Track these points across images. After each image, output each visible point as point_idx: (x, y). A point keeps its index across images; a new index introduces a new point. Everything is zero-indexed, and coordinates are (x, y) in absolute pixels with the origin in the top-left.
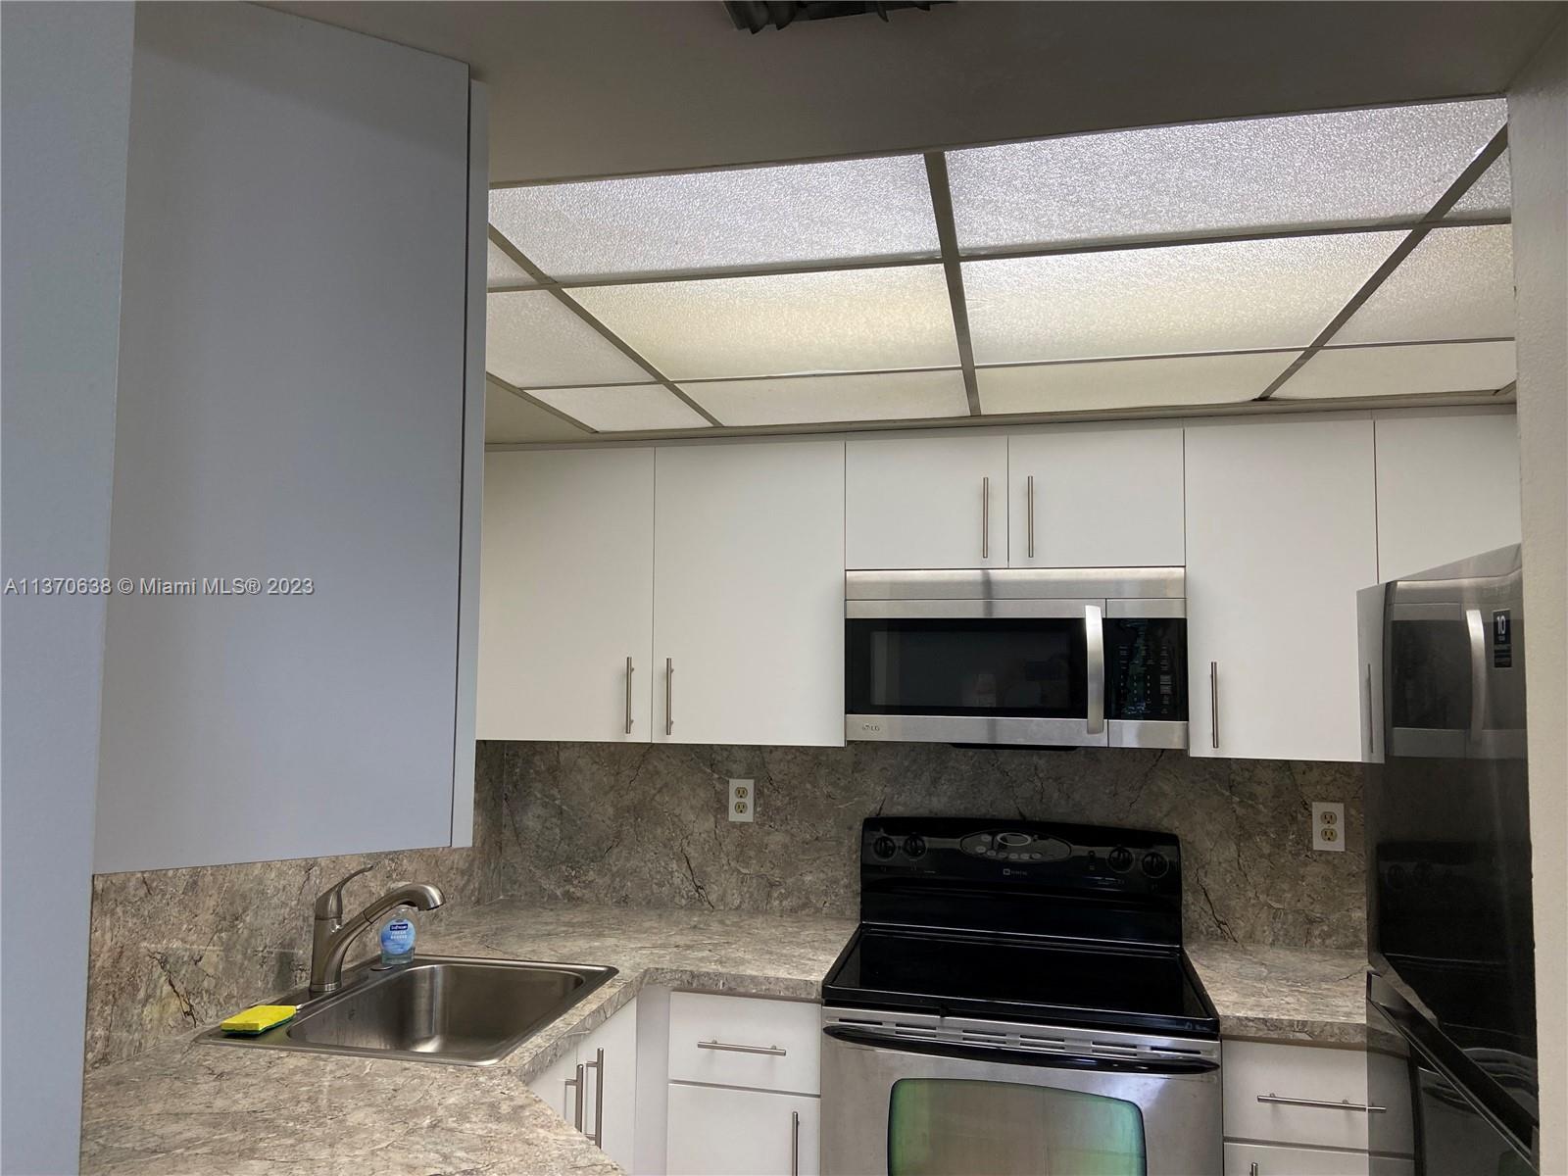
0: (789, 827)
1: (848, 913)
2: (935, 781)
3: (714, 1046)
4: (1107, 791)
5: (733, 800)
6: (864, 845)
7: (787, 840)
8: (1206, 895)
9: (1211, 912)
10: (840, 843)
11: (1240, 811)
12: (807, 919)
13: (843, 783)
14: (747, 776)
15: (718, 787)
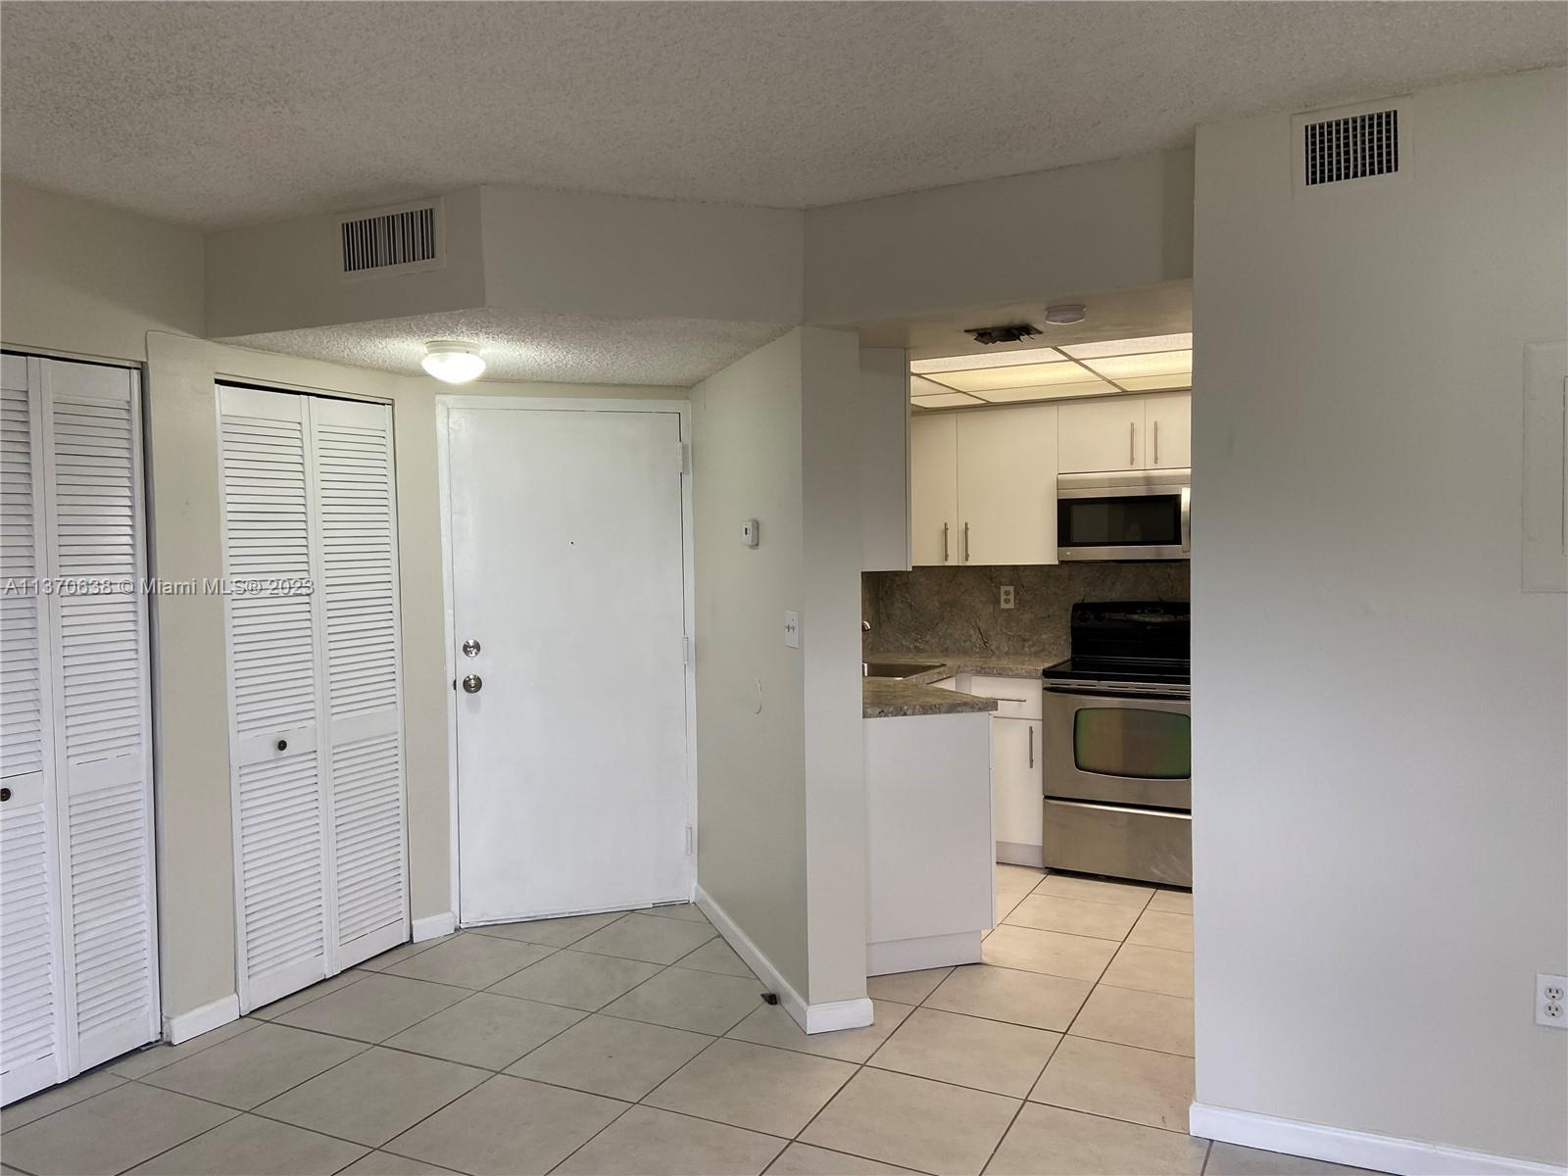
0: (1033, 610)
1: (1066, 653)
5: (1003, 597)
6: (1073, 617)
7: (1032, 617)
10: (1060, 617)
13: (1062, 586)
14: (1010, 584)
15: (995, 591)
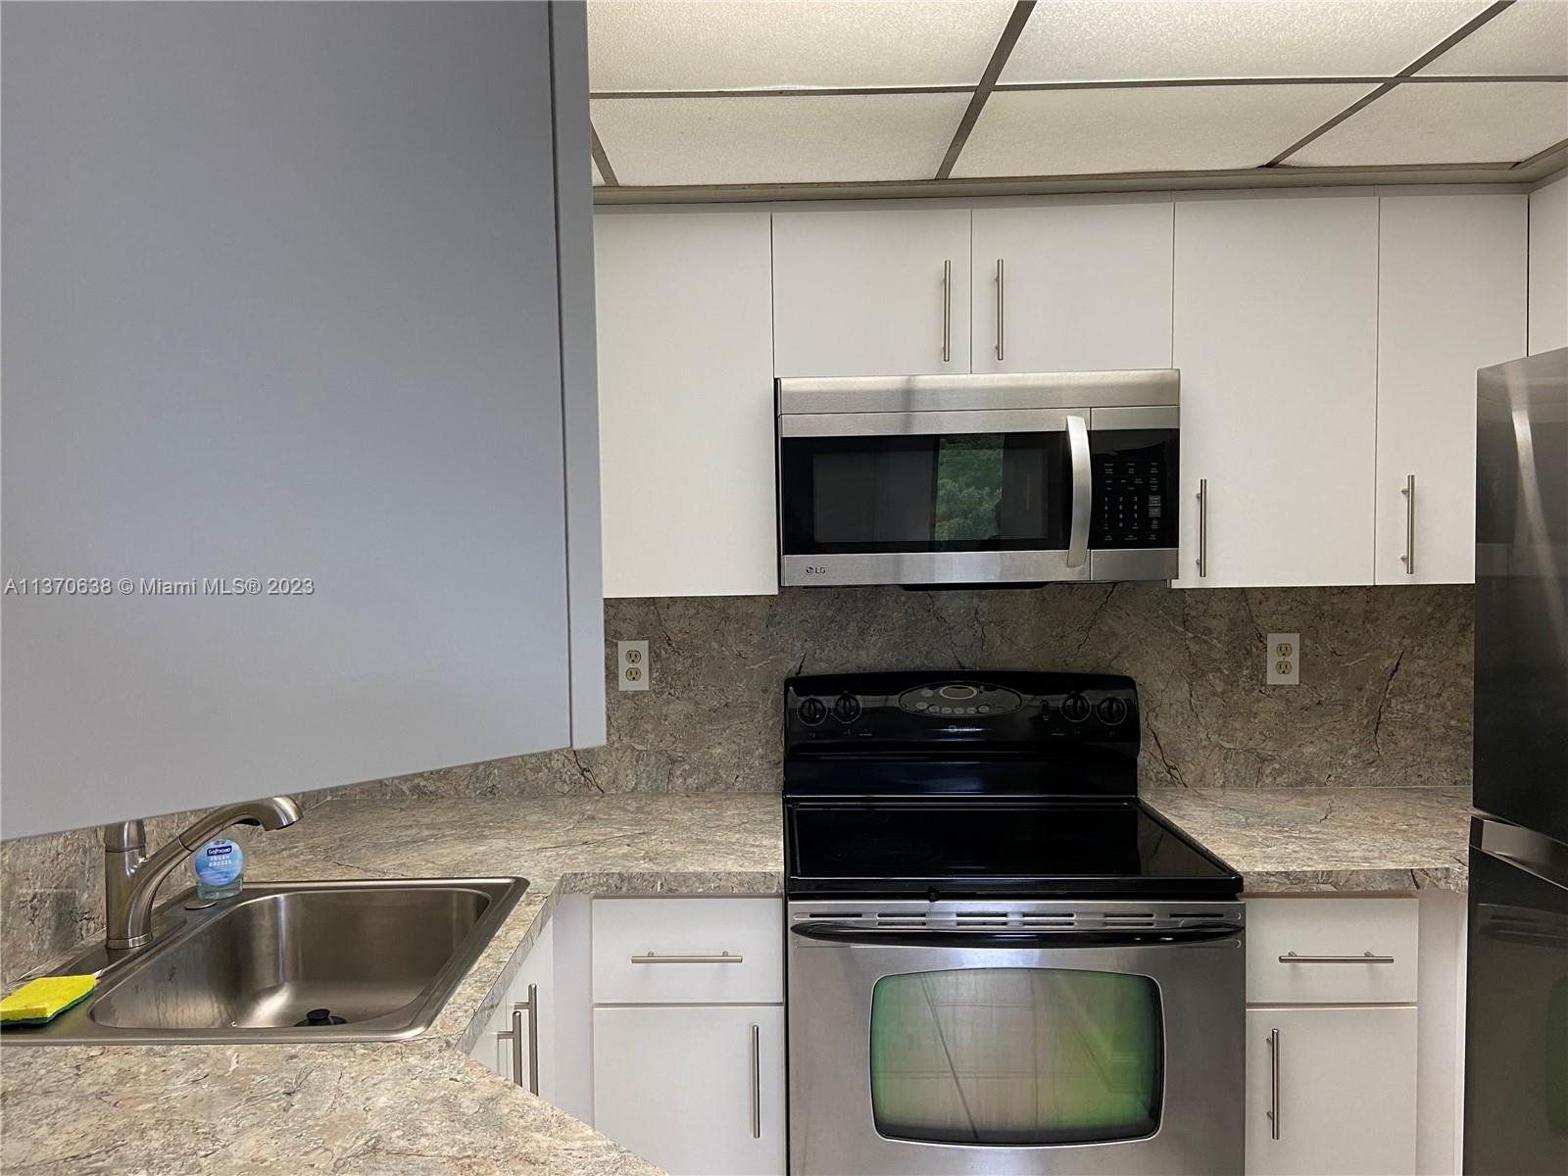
0: (692, 694)
2: (862, 632)
3: (650, 959)
4: (1054, 634)
5: (623, 665)
6: (785, 707)
7: (690, 708)
8: (1156, 740)
9: (1161, 758)
10: (753, 708)
11: (1194, 648)
12: (717, 797)
13: (755, 640)
14: (640, 636)
